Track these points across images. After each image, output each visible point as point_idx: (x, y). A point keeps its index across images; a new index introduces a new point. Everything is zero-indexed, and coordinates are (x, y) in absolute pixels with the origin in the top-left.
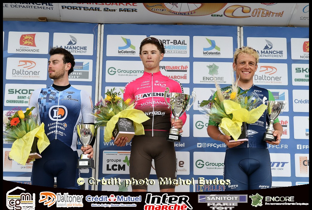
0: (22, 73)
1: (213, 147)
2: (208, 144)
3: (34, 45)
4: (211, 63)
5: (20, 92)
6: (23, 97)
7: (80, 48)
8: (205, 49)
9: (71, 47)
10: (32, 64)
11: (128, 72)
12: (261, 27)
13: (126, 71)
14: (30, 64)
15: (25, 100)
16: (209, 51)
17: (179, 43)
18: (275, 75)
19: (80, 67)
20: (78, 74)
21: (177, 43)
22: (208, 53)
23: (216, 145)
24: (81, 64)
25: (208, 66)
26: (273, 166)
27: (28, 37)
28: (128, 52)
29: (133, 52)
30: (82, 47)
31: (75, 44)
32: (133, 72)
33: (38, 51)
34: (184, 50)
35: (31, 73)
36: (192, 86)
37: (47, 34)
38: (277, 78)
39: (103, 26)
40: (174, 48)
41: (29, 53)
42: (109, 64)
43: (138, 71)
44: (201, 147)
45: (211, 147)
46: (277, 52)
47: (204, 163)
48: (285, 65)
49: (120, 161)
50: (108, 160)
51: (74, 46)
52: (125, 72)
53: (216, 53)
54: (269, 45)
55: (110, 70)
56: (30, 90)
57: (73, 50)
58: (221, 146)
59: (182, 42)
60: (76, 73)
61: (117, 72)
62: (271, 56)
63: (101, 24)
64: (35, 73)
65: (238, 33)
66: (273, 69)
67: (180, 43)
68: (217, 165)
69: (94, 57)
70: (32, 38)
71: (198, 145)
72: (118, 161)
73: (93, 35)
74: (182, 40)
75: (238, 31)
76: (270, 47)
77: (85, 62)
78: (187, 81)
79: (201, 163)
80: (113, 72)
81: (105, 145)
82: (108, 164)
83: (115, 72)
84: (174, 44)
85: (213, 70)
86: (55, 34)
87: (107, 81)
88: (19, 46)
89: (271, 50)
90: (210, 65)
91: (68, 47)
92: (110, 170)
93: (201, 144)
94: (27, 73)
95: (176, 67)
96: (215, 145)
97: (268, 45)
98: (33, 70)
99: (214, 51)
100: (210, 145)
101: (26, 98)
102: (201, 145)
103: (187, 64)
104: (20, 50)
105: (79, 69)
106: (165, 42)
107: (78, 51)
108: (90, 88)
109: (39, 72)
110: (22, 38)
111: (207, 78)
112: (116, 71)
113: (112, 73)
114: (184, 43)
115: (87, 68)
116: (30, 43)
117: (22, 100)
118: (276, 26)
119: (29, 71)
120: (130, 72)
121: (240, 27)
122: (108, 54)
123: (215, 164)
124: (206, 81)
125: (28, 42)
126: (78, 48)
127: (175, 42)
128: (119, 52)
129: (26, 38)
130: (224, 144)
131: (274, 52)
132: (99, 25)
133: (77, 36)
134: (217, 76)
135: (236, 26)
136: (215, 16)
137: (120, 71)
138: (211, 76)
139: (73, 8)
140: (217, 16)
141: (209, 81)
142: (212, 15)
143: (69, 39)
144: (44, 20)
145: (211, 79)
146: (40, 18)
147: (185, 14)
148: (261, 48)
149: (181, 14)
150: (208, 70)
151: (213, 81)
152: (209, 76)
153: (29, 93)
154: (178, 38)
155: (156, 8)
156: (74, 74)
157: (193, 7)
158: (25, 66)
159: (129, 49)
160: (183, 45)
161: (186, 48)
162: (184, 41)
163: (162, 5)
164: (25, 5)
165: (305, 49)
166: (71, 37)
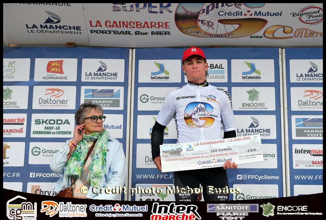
0: (49, 102)
1: (254, 178)
2: (249, 176)
3: (62, 72)
4: (251, 88)
5: (48, 122)
6: (50, 128)
7: (110, 75)
8: (244, 73)
9: (100, 73)
10: (59, 92)
11: (161, 99)
12: (304, 48)
13: (160, 99)
14: (58, 92)
15: (52, 131)
16: (249, 76)
17: (215, 67)
19: (110, 95)
20: (108, 102)
22: (247, 77)
23: (258, 177)
25: (247, 92)
27: (56, 64)
28: (161, 78)
29: (167, 78)
30: (112, 74)
31: (105, 70)
33: (66, 78)
34: (222, 74)
35: (59, 102)
37: (75, 60)
39: (134, 50)
40: (211, 72)
41: (56, 80)
42: (141, 91)
44: (241, 179)
45: (252, 179)
47: (245, 197)
49: (154, 195)
50: (141, 195)
51: (104, 72)
52: (158, 99)
54: (314, 67)
55: (143, 97)
56: (57, 120)
57: (102, 77)
58: (263, 178)
59: (220, 66)
60: (106, 101)
61: (150, 99)
62: (316, 79)
63: (133, 48)
64: (63, 102)
65: (280, 56)
66: (318, 94)
67: (218, 67)
69: (125, 84)
70: (60, 65)
71: (238, 178)
72: (151, 195)
73: (123, 60)
74: (220, 64)
75: (280, 53)
76: (315, 70)
77: (116, 89)
79: (242, 196)
80: (146, 99)
81: (138, 178)
82: (141, 198)
83: (148, 99)
84: (211, 68)
85: (253, 95)
86: (84, 60)
87: (139, 109)
88: (46, 74)
89: (315, 73)
90: (250, 90)
91: (97, 73)
93: (241, 175)
94: (54, 102)
96: (256, 177)
97: (312, 67)
98: (61, 99)
99: (254, 75)
100: (251, 177)
101: (53, 128)
102: (241, 177)
104: (47, 78)
105: (109, 97)
107: (109, 77)
108: (121, 116)
109: (68, 100)
110: (49, 65)
111: (246, 104)
112: (149, 98)
113: (145, 100)
115: (118, 95)
116: (58, 70)
117: (49, 130)
119: (57, 99)
121: (282, 49)
122: (140, 81)
123: (256, 198)
124: (245, 107)
125: (55, 69)
126: (108, 75)
128: (152, 78)
129: (53, 65)
130: (267, 175)
132: (131, 50)
133: (106, 61)
134: (257, 102)
135: (277, 47)
136: (254, 37)
137: (154, 99)
138: (251, 102)
139: (103, 32)
140: (257, 37)
141: (249, 107)
142: (251, 37)
143: (99, 65)
144: (72, 46)
145: (252, 105)
146: (68, 44)
147: (221, 36)
148: (305, 71)
149: (217, 36)
150: (248, 95)
151: (254, 107)
152: (249, 102)
153: (57, 124)
154: (215, 62)
155: (190, 30)
156: (104, 102)
157: (230, 28)
158: (52, 94)
159: (163, 75)
160: (221, 69)
161: (223, 73)
162: (221, 64)
163: (196, 27)
164: (52, 30)
166: (101, 62)
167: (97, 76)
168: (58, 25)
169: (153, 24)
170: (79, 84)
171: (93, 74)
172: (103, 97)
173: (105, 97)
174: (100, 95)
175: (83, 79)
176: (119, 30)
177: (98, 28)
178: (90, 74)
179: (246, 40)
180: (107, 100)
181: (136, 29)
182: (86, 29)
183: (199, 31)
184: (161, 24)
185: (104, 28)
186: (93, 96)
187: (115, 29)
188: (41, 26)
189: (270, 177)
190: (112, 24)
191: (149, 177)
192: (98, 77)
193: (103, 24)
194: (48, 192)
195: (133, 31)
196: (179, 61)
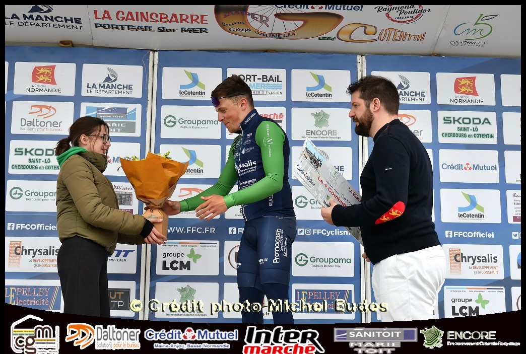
0: (35, 124)
1: (320, 234)
2: (314, 230)
3: (53, 82)
4: (318, 110)
5: (33, 152)
6: (37, 161)
7: (122, 87)
8: (308, 89)
9: (108, 85)
10: (50, 110)
11: (194, 123)
12: (392, 56)
13: (192, 122)
14: (48, 111)
15: (39, 165)
16: (316, 92)
17: (270, 80)
18: (413, 128)
19: (122, 115)
20: (119, 126)
21: (267, 80)
22: (313, 95)
23: (326, 232)
24: (124, 110)
25: (313, 115)
27: (45, 71)
28: (194, 93)
29: (202, 93)
30: (125, 86)
31: (115, 80)
32: (202, 122)
33: (59, 90)
34: (278, 90)
35: (49, 124)
37: (72, 67)
39: (156, 53)
40: (264, 87)
41: (45, 93)
42: (166, 110)
43: (209, 122)
44: (303, 234)
45: (318, 234)
46: (416, 94)
47: (309, 259)
48: (428, 113)
49: (182, 255)
50: (164, 255)
51: (114, 84)
52: (189, 122)
53: (326, 95)
54: (404, 83)
55: (168, 120)
56: (47, 150)
57: (111, 90)
58: (333, 233)
61: (177, 123)
62: (407, 99)
63: (154, 51)
64: (54, 124)
65: (359, 65)
66: (410, 119)
67: (273, 80)
68: (327, 262)
69: (143, 101)
70: (51, 73)
71: (298, 232)
72: (179, 255)
73: (141, 67)
74: (276, 76)
75: (358, 62)
76: (405, 86)
77: (130, 107)
79: (304, 258)
80: (172, 122)
82: (164, 259)
83: (175, 122)
84: (263, 81)
85: (321, 120)
87: (163, 135)
88: (30, 84)
89: (406, 91)
90: (316, 113)
91: (104, 85)
92: (168, 269)
93: (303, 229)
94: (42, 124)
95: (266, 116)
96: (324, 232)
97: (402, 83)
98: (52, 119)
99: (323, 91)
100: (317, 231)
101: (41, 161)
102: (303, 231)
103: (283, 110)
104: (33, 90)
105: (121, 118)
106: (249, 79)
107: (120, 91)
108: (138, 145)
109: (61, 123)
110: (35, 71)
111: (312, 131)
112: (177, 121)
113: (171, 124)
114: (277, 79)
115: (133, 116)
116: (48, 78)
117: (35, 164)
118: (414, 54)
119: (46, 120)
120: (198, 122)
121: (362, 56)
122: (164, 97)
123: (324, 260)
124: (310, 136)
125: (44, 78)
126: (120, 87)
127: (264, 78)
128: (181, 93)
129: (41, 71)
131: (412, 94)
132: (151, 52)
133: (116, 68)
134: (327, 129)
135: (356, 54)
136: (323, 39)
137: (183, 122)
138: (318, 129)
139: (112, 27)
140: (328, 39)
141: (315, 136)
142: (319, 39)
143: (106, 74)
144: (68, 45)
145: (319, 133)
146: (62, 42)
147: (279, 36)
149: (273, 36)
150: (313, 120)
151: (322, 136)
152: (315, 129)
153: (46, 155)
154: (269, 72)
155: (235, 27)
156: (113, 126)
157: (291, 25)
158: (40, 113)
159: (196, 89)
160: (277, 83)
161: (280, 87)
162: (278, 76)
163: (244, 22)
164: (40, 22)
165: (457, 90)
166: (109, 70)
167: (104, 88)
168: (49, 15)
169: (184, 17)
170: (77, 99)
171: (98, 86)
172: (112, 118)
173: (115, 118)
174: (108, 115)
175: (84, 93)
176: (136, 24)
177: (107, 21)
178: (94, 86)
179: (312, 43)
180: (117, 123)
181: (160, 24)
182: (88, 22)
183: (248, 29)
184: (195, 18)
185: (114, 21)
187: (130, 22)
188: (25, 16)
189: (343, 232)
190: (125, 16)
191: (175, 231)
192: (105, 90)
193: (113, 15)
194: (33, 250)
195: (155, 26)
196: (220, 70)
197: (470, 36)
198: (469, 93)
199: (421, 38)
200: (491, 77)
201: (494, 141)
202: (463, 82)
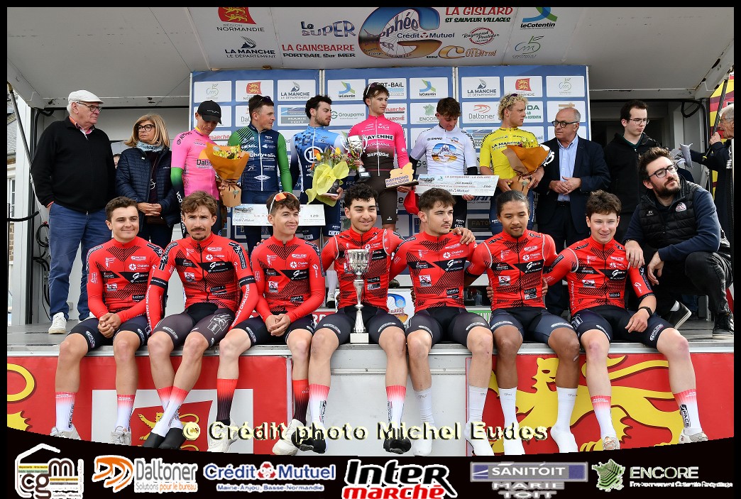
3: (260, 93)
4: (427, 104)
8: (421, 91)
9: (294, 93)
12: (475, 67)
13: (347, 115)
16: (426, 93)
17: (396, 86)
18: (488, 114)
20: (302, 119)
21: (394, 86)
22: (424, 94)
25: (424, 107)
26: (486, 199)
27: (254, 85)
28: (348, 96)
29: (353, 96)
30: (304, 93)
34: (401, 92)
36: (409, 126)
37: (271, 82)
38: (490, 117)
39: (324, 71)
40: (392, 90)
43: (358, 115)
46: (491, 91)
51: (298, 92)
53: (432, 94)
54: (483, 84)
57: (296, 96)
61: (338, 115)
62: (485, 95)
63: (322, 70)
65: (453, 74)
66: (486, 108)
67: (398, 86)
70: (258, 85)
73: (314, 81)
74: (400, 83)
75: (453, 71)
76: (484, 86)
78: (405, 122)
80: (335, 115)
84: (392, 87)
85: (428, 110)
86: (279, 82)
89: (484, 89)
91: (292, 93)
95: (394, 109)
97: (481, 84)
99: (430, 92)
103: (405, 105)
105: (302, 114)
107: (302, 96)
110: (248, 87)
111: (424, 118)
114: (401, 85)
116: (256, 90)
118: (489, 65)
120: (351, 115)
121: (455, 67)
125: (254, 90)
126: (301, 94)
128: (340, 96)
129: (252, 86)
131: (488, 91)
132: (320, 71)
133: (299, 82)
135: (451, 66)
136: (430, 57)
137: (341, 115)
138: (427, 116)
139: (294, 55)
140: (433, 57)
141: (426, 121)
142: (427, 57)
143: (293, 86)
144: (268, 68)
145: (428, 119)
146: (264, 67)
148: (476, 88)
150: (424, 110)
151: (430, 121)
152: (425, 116)
154: (395, 81)
155: (372, 52)
156: (298, 119)
157: (409, 49)
159: (349, 93)
160: (400, 87)
161: (403, 90)
163: (378, 49)
164: (249, 54)
165: (517, 88)
166: (295, 83)
167: (292, 95)
168: (254, 49)
169: (339, 47)
171: (288, 94)
172: (297, 115)
173: (299, 115)
174: (295, 112)
175: (279, 99)
176: (309, 53)
177: (290, 52)
178: (285, 94)
179: (423, 60)
180: (300, 117)
181: (324, 52)
182: (279, 52)
183: (381, 52)
184: (346, 47)
185: (295, 52)
186: (288, 114)
187: (305, 52)
188: (239, 51)
190: (302, 48)
192: (292, 97)
193: (294, 47)
195: (321, 53)
196: (364, 81)
197: (526, 51)
198: (525, 89)
199: (493, 54)
200: (540, 78)
201: (541, 120)
202: (521, 82)
